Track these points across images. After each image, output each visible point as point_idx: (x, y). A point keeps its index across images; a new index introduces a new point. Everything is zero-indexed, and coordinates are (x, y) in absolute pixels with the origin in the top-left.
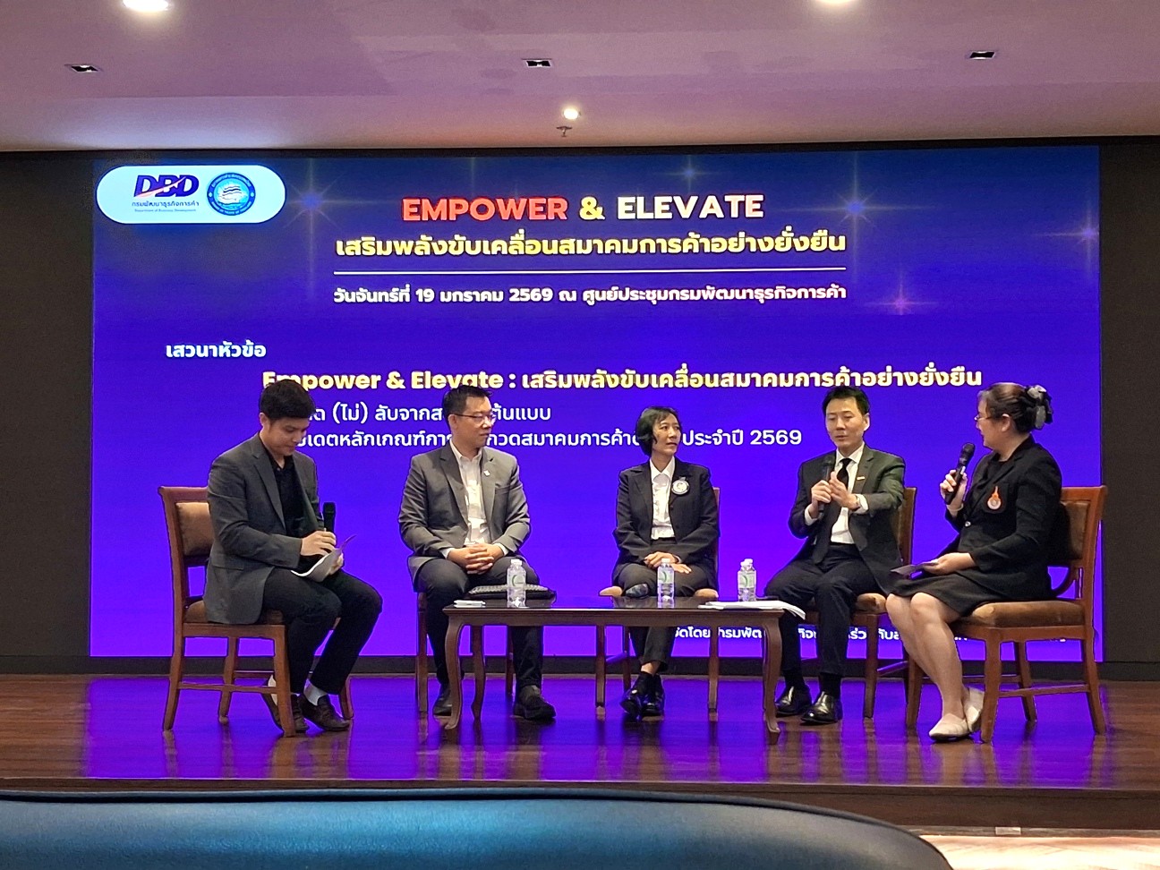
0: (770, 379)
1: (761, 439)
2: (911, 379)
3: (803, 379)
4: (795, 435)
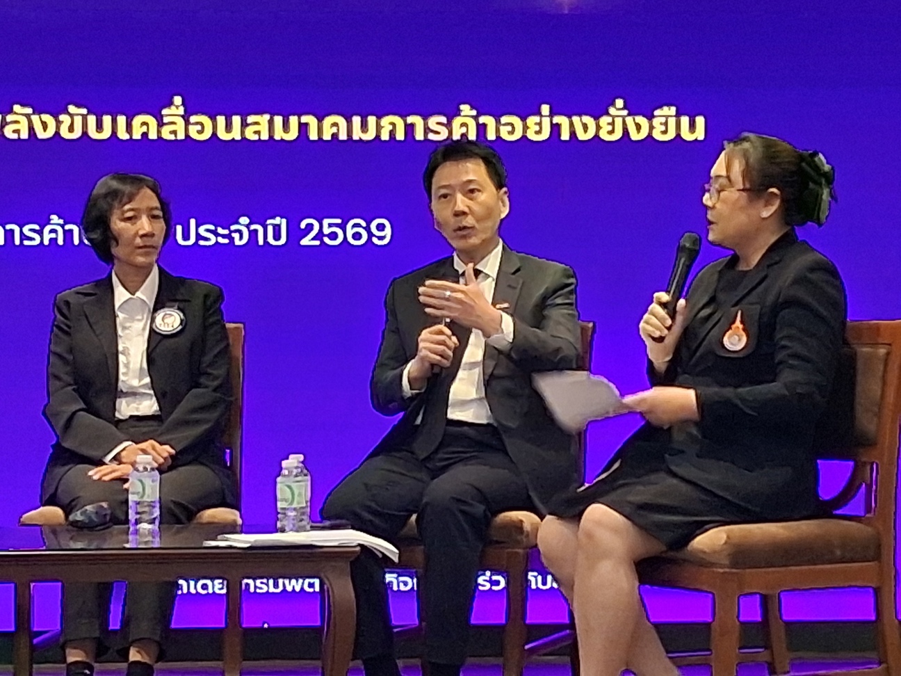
0: (333, 126)
1: (320, 236)
2: (584, 128)
3: (391, 126)
4: (381, 227)
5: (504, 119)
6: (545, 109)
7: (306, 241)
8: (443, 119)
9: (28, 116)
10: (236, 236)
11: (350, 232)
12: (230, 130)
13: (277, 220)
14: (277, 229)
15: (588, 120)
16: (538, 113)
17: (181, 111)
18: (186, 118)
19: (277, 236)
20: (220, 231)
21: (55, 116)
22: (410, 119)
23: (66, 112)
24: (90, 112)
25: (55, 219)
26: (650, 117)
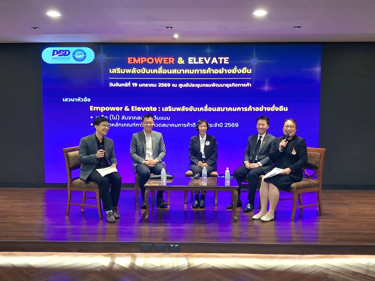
0: (230, 109)
1: (227, 126)
2: (268, 109)
3: (239, 109)
4: (237, 124)
5: (256, 108)
6: (263, 106)
7: (225, 126)
8: (247, 108)
9: (185, 108)
10: (215, 126)
11: (232, 125)
12: (214, 110)
13: (221, 123)
14: (221, 124)
15: (269, 108)
16: (261, 107)
17: (207, 107)
18: (208, 108)
19: (221, 126)
20: (213, 125)
21: (189, 108)
22: (242, 108)
23: (190, 107)
24: (194, 107)
25: (188, 123)
26: (279, 107)
